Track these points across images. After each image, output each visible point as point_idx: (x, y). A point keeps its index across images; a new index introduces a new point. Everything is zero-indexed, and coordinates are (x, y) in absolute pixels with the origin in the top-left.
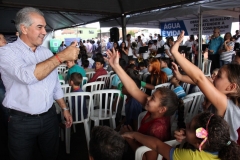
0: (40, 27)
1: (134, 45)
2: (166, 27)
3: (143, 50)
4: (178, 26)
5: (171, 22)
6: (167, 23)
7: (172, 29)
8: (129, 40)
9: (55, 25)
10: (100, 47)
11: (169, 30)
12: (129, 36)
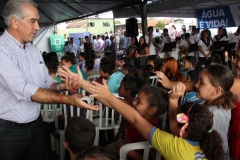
0: (33, 20)
1: (157, 41)
2: (204, 15)
3: (170, 46)
4: (222, 13)
5: (211, 9)
6: (206, 10)
7: (213, 19)
8: (150, 35)
9: (57, 17)
10: (114, 44)
11: (208, 19)
12: (151, 28)
